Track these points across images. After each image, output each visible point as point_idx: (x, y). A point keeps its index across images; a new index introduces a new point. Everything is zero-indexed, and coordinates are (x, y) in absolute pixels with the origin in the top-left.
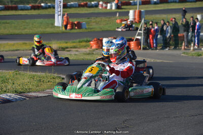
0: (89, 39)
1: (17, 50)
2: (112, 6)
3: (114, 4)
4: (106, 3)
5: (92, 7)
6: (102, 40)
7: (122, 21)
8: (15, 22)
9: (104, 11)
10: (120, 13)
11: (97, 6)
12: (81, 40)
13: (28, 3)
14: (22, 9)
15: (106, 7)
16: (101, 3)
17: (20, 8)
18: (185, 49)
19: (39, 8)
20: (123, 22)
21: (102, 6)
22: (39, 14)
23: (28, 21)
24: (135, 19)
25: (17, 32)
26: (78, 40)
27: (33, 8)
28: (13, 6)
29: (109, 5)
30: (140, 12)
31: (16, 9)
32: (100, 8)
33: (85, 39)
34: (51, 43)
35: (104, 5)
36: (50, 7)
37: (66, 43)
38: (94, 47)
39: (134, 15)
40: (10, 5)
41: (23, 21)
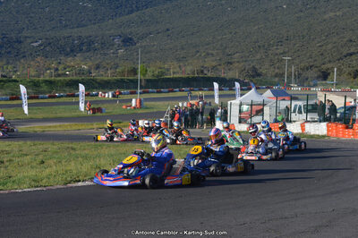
2: (109, 95)
3: (110, 94)
4: (105, 93)
5: (93, 96)
9: (103, 99)
10: (120, 100)
11: (97, 95)
16: (100, 93)
20: (128, 108)
24: (137, 105)
29: (107, 95)
30: (140, 100)
31: (37, 98)
32: (100, 96)
35: (103, 95)
36: (62, 96)
39: (136, 102)
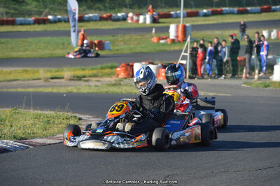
0: (114, 64)
1: (15, 80)
2: (145, 19)
3: (148, 17)
4: (138, 15)
5: (118, 20)
6: (132, 66)
7: (160, 39)
8: (12, 42)
9: (135, 25)
10: (156, 28)
11: (124, 19)
12: (104, 65)
13: (30, 15)
14: (22, 24)
15: (138, 21)
16: (130, 15)
17: (18, 22)
18: (246, 77)
19: (45, 21)
20: (162, 41)
21: (132, 19)
22: (45, 31)
23: (29, 40)
24: (177, 37)
25: (15, 54)
26: (99, 66)
27: (38, 22)
28: (10, 19)
29: (141, 18)
30: (185, 27)
31: (13, 23)
32: (130, 21)
33: (109, 65)
34: (62, 71)
35: (135, 18)
36: (60, 21)
37: (83, 70)
38: (122, 75)
39: (177, 32)
40: (5, 18)
41: (23, 39)
